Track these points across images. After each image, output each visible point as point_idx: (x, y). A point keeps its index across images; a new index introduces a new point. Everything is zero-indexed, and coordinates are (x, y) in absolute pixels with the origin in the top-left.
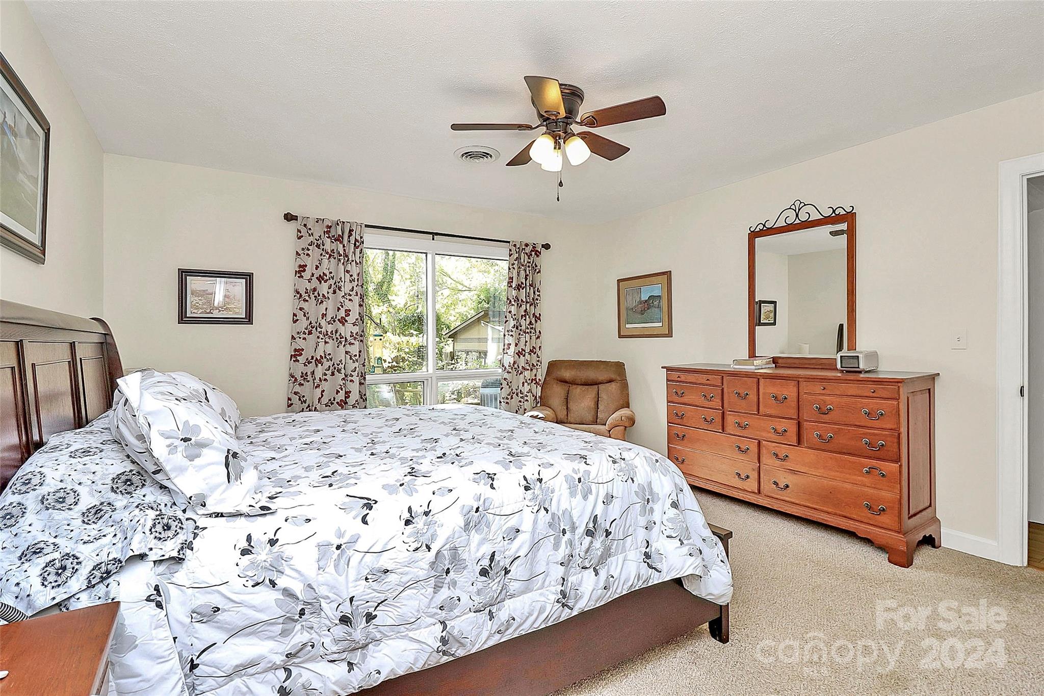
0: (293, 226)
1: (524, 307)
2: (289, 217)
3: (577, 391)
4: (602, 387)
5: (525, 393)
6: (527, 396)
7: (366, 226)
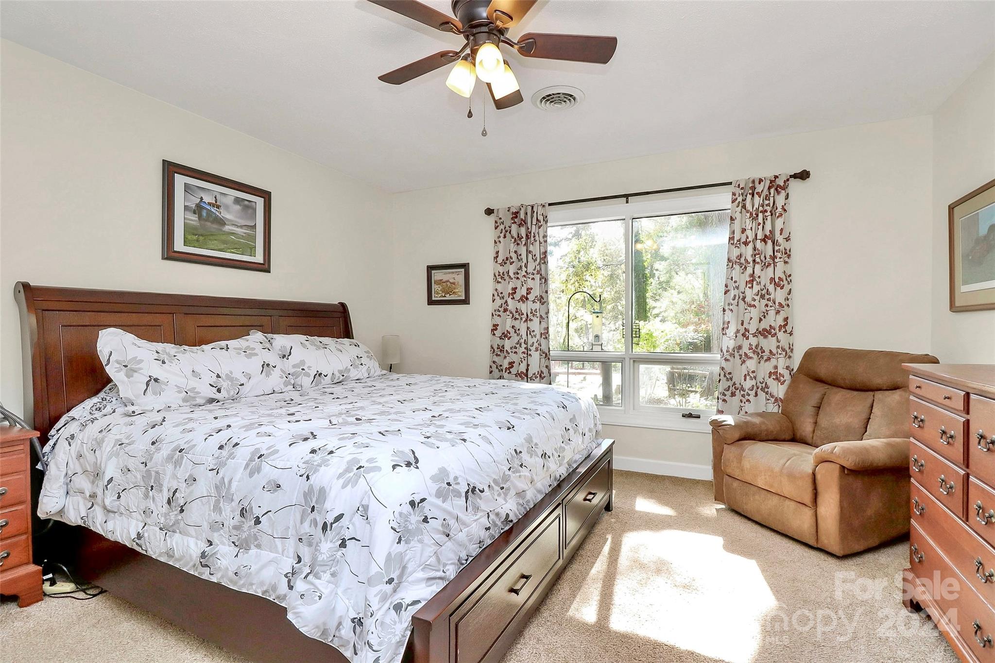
0: (492, 218)
1: (749, 270)
2: (489, 212)
3: (838, 396)
4: (879, 395)
5: (747, 391)
6: (749, 395)
7: (550, 205)
